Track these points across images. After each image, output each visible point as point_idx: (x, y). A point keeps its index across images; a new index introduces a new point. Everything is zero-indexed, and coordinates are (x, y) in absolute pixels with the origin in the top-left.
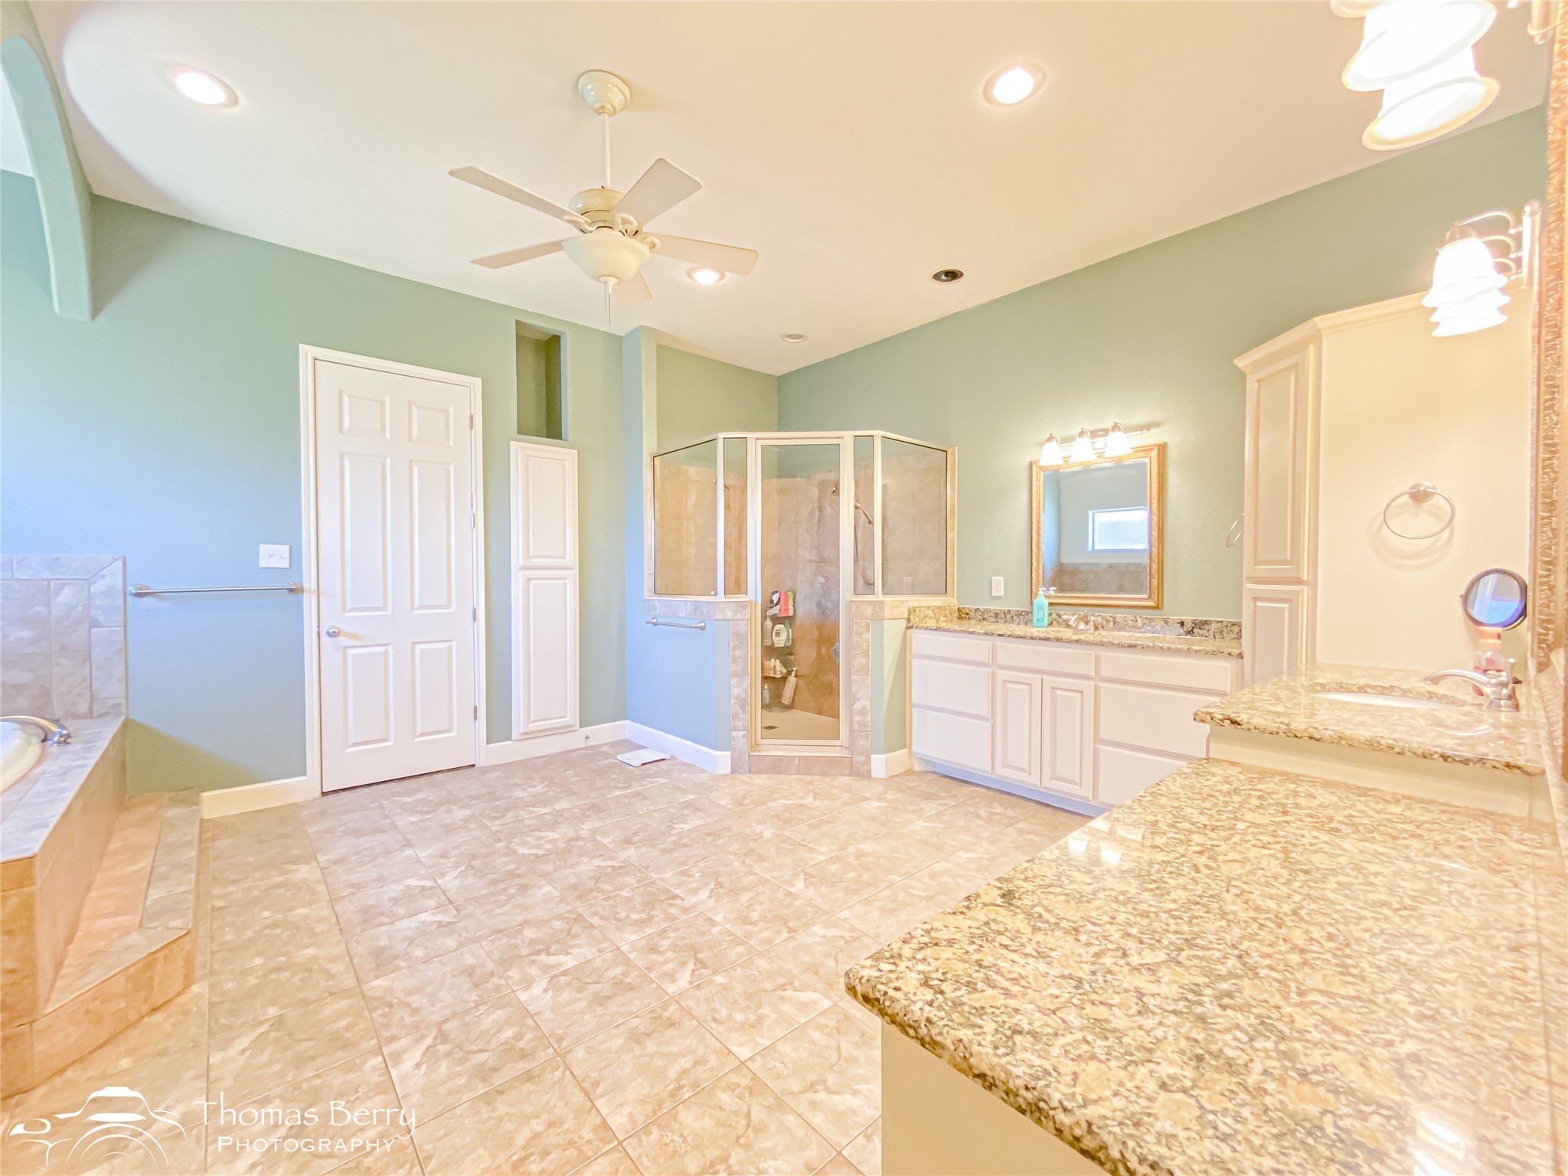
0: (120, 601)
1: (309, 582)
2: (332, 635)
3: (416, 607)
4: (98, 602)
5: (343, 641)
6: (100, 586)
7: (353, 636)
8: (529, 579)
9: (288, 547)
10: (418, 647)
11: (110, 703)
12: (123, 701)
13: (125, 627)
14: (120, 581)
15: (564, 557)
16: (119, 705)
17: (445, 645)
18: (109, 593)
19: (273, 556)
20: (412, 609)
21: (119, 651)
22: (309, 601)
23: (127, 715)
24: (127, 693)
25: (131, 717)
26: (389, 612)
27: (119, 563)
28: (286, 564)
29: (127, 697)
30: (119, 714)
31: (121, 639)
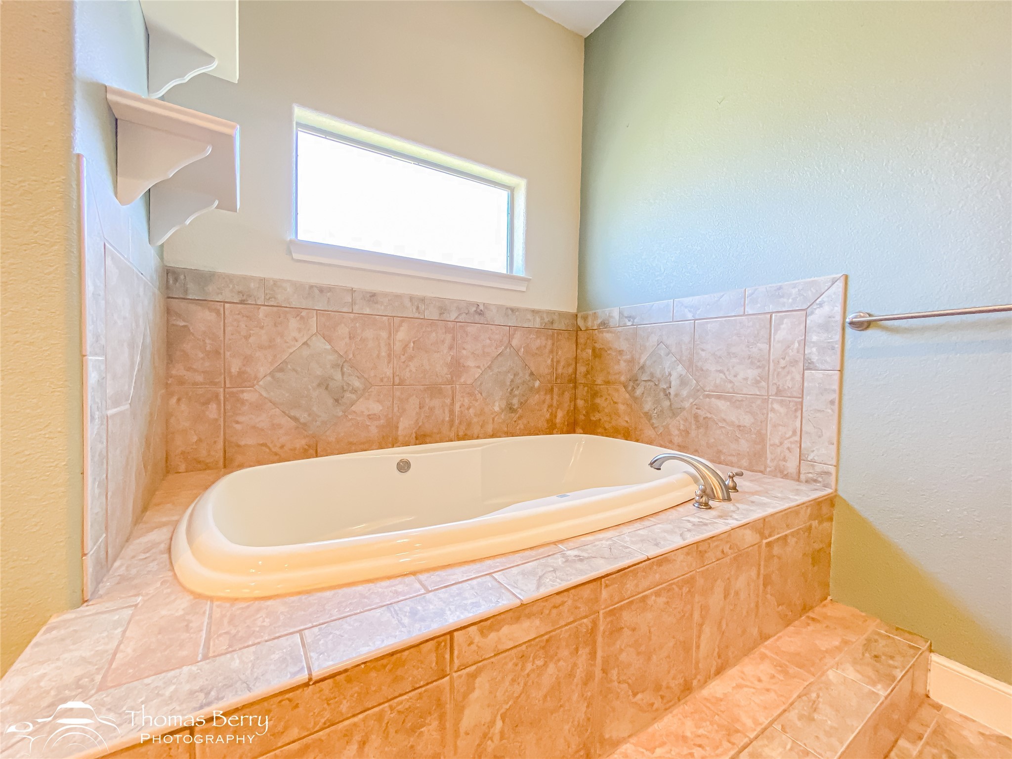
0: (837, 337)
4: (815, 338)
6: (818, 316)
11: (819, 468)
12: (832, 470)
13: (841, 371)
14: (838, 309)
16: (828, 473)
18: (825, 327)
21: (832, 402)
23: (836, 490)
24: (838, 461)
25: (840, 493)
27: (840, 284)
29: (837, 466)
30: (826, 486)
31: (836, 387)
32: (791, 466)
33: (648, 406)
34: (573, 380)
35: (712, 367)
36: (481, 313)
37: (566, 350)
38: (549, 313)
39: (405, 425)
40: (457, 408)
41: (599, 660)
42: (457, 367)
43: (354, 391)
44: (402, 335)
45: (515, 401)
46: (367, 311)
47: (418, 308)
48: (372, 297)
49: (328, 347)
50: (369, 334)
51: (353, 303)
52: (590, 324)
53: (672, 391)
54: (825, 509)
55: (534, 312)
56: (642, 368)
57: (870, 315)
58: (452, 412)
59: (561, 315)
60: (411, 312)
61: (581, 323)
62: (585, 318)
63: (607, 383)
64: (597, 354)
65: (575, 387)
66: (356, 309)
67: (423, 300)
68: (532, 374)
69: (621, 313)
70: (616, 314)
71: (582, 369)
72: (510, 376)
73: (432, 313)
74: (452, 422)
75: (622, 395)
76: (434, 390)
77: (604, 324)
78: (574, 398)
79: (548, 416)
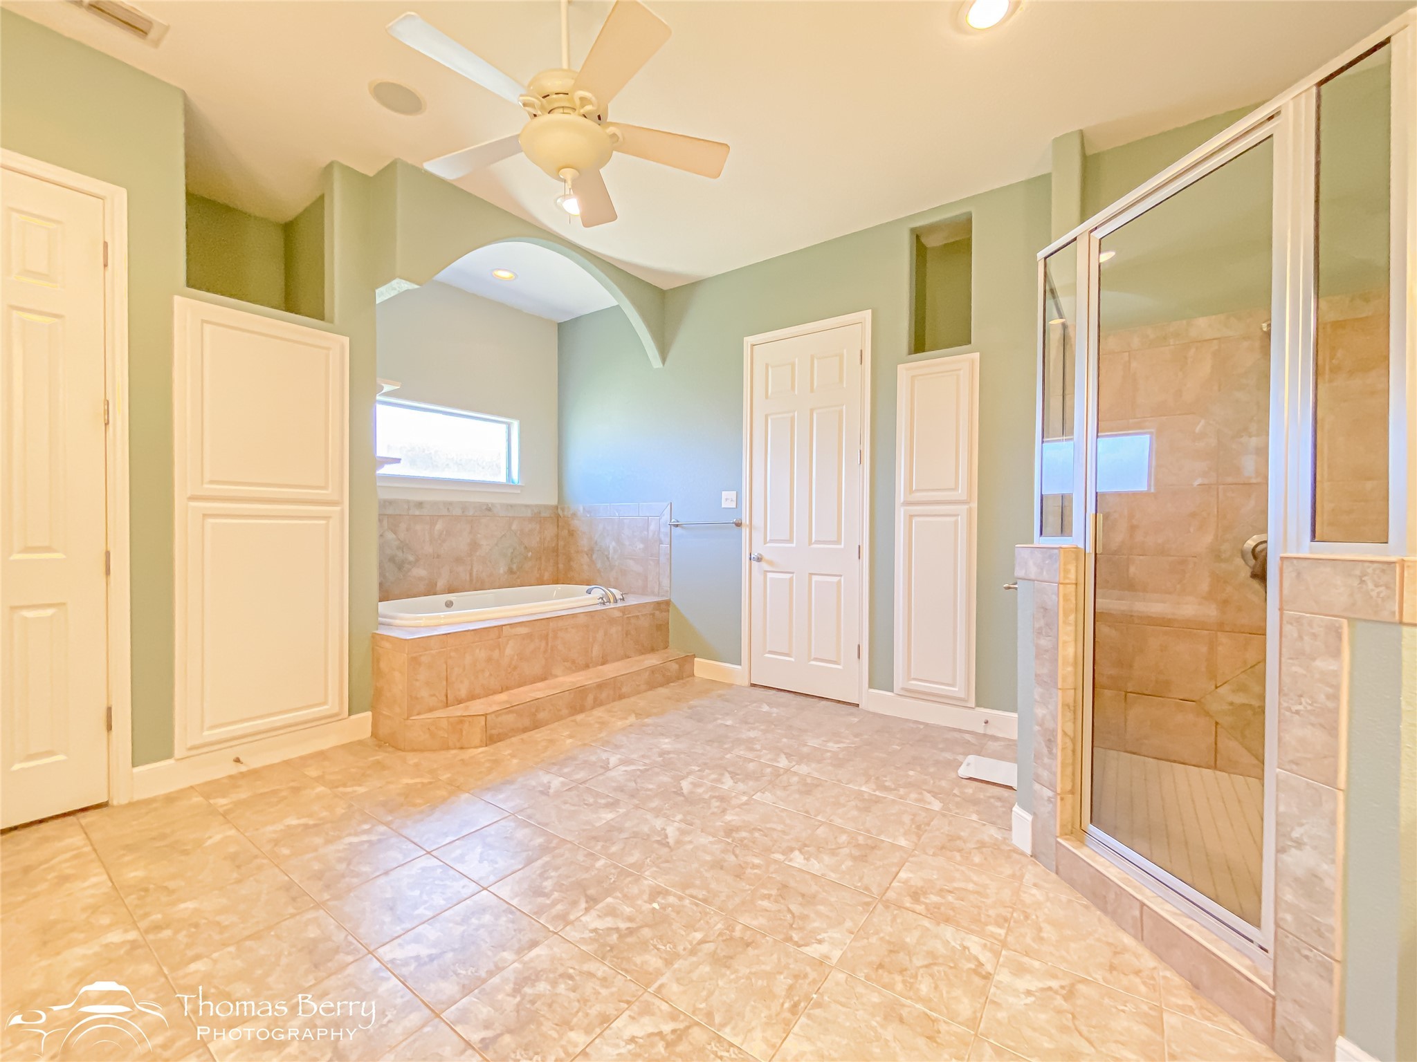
0: (669, 531)
1: (746, 521)
2: (759, 559)
3: (813, 541)
4: (662, 530)
5: (764, 566)
7: (770, 563)
8: (911, 516)
9: (735, 492)
10: (815, 578)
11: (665, 588)
12: (668, 589)
13: (670, 545)
14: (669, 518)
15: (956, 489)
16: (667, 591)
17: (835, 579)
18: (665, 526)
19: (728, 499)
20: (810, 543)
21: (668, 558)
22: (745, 532)
23: (669, 598)
24: (670, 583)
25: (671, 600)
26: (794, 545)
27: (669, 507)
28: (734, 506)
29: (670, 587)
30: (665, 596)
31: (669, 552)
32: (656, 590)
33: (599, 565)
34: (556, 550)
35: (627, 543)
36: (489, 509)
37: (550, 531)
38: (537, 506)
39: (441, 584)
40: (474, 573)
41: (549, 647)
42: (474, 546)
43: (410, 563)
44: (439, 526)
45: (514, 567)
46: (417, 513)
47: (448, 509)
48: (420, 505)
49: (394, 536)
50: (418, 527)
51: (409, 509)
52: (566, 513)
53: (610, 556)
54: (663, 606)
55: (527, 506)
56: (596, 542)
57: (678, 522)
58: (471, 574)
59: (546, 507)
60: (445, 512)
61: (560, 512)
62: (563, 510)
63: (577, 552)
64: (572, 533)
65: (557, 556)
66: (411, 512)
67: (451, 503)
68: (526, 547)
69: (584, 509)
70: (581, 509)
71: (561, 543)
72: (511, 550)
73: (457, 512)
74: (471, 580)
75: (585, 559)
76: (459, 560)
77: (574, 515)
78: (557, 563)
79: (538, 575)
